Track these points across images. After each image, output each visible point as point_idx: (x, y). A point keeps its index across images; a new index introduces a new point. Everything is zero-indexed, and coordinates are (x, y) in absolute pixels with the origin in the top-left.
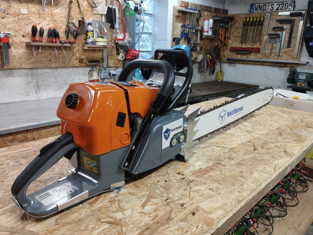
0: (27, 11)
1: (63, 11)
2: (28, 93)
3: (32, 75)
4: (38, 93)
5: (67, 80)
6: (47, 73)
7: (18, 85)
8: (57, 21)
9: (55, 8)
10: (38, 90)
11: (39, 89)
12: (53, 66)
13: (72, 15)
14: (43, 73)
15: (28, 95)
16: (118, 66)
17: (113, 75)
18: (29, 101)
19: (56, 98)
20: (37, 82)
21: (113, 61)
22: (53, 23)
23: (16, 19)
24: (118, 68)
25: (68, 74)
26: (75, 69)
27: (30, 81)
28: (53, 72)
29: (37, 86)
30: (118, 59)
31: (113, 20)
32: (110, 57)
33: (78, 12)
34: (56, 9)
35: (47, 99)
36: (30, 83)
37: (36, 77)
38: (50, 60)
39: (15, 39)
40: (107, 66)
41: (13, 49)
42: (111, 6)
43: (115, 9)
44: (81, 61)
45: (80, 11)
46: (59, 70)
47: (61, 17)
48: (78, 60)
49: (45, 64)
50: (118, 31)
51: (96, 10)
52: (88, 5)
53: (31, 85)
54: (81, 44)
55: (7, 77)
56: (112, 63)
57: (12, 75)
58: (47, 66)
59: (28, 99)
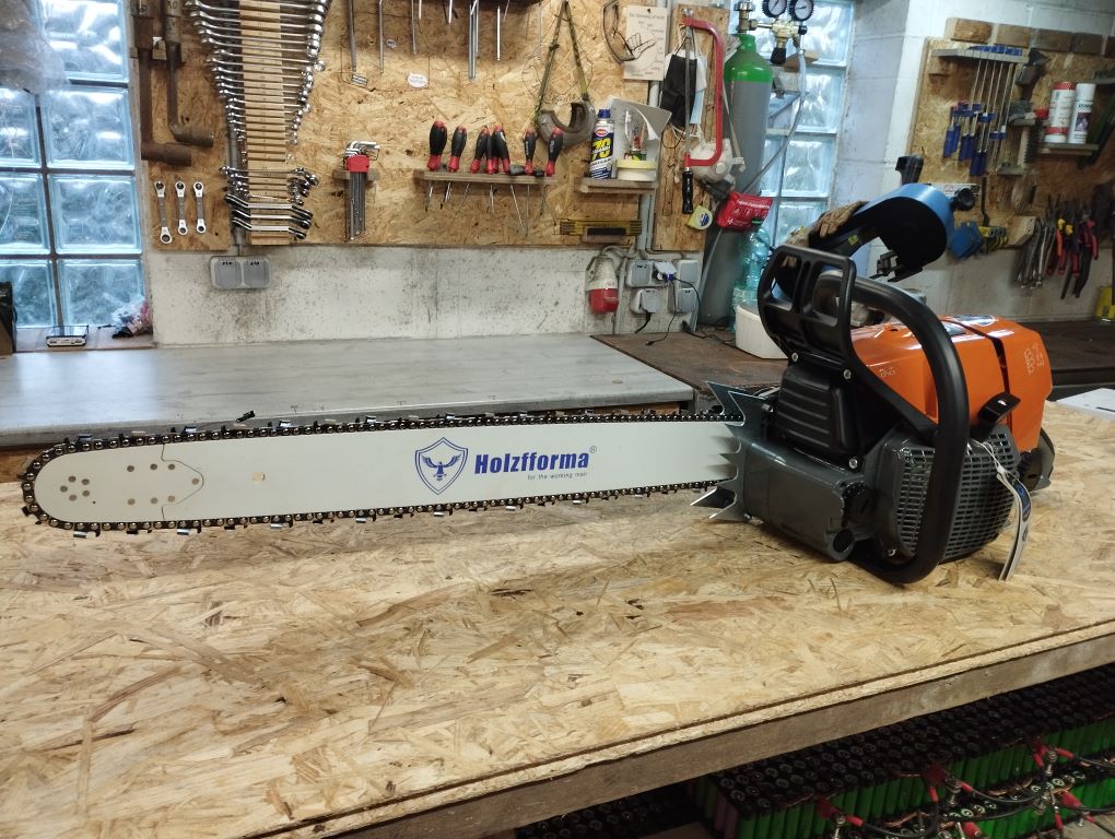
0: (425, 79)
1: (527, 77)
2: (406, 315)
3: (423, 264)
4: (434, 317)
5: (519, 286)
6: (464, 260)
7: (383, 292)
8: (507, 106)
9: (506, 68)
10: (434, 308)
11: (439, 306)
12: (483, 240)
13: (556, 87)
14: (453, 261)
15: (407, 323)
16: (687, 247)
17: (664, 276)
18: (407, 339)
19: (482, 337)
20: (435, 287)
21: (673, 230)
22: (495, 113)
23: (395, 104)
24: (688, 256)
25: (525, 268)
26: (548, 252)
27: (415, 283)
28: (482, 260)
29: (432, 297)
30: (689, 227)
31: (683, 98)
32: (665, 218)
33: (573, 78)
34: (510, 70)
35: (457, 338)
36: (414, 289)
37: (434, 271)
38: (476, 224)
39: (387, 162)
40: (649, 247)
41: (378, 188)
42: (682, 54)
43: (694, 63)
44: (567, 228)
45: (580, 74)
46: (499, 254)
47: (520, 95)
48: (558, 227)
49: (461, 235)
50: (699, 134)
51: (632, 69)
52: (608, 55)
53: (418, 292)
54: (571, 177)
55: (357, 266)
56: (669, 236)
57: (369, 263)
58: (466, 239)
59: (405, 333)
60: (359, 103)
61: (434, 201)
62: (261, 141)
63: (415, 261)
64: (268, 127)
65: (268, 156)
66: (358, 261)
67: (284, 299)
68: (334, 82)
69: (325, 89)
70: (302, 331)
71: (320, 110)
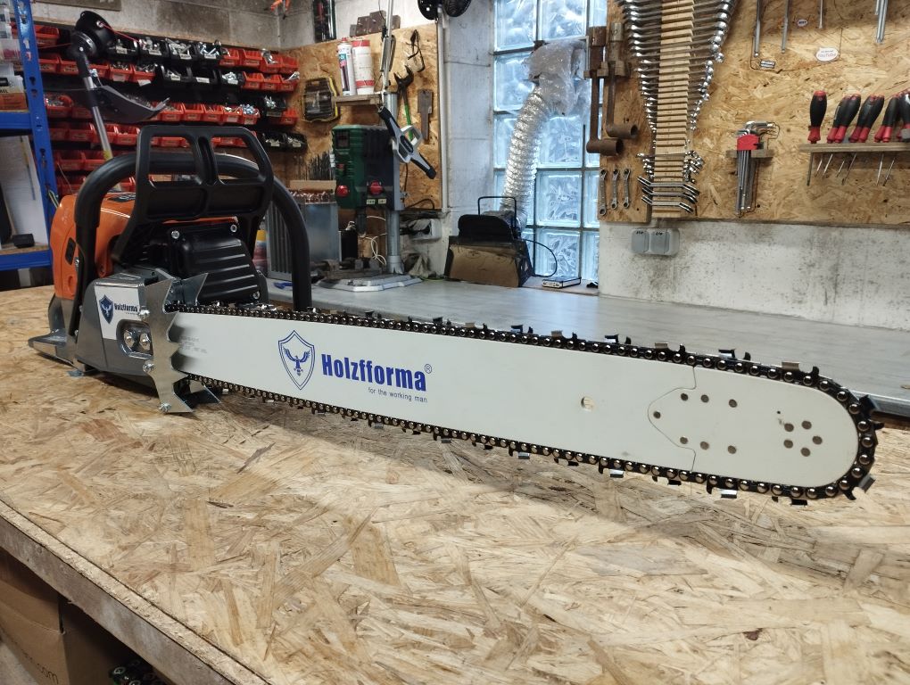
2: (800, 294)
3: (825, 243)
4: (831, 300)
6: (874, 242)
7: (777, 268)
10: (833, 290)
11: (838, 289)
12: (893, 219)
14: (861, 242)
15: (800, 302)
18: (799, 319)
20: (835, 268)
23: (800, 81)
27: (813, 262)
29: (832, 278)
35: (856, 326)
36: (811, 268)
37: (836, 251)
38: (886, 201)
39: (787, 140)
41: (777, 165)
49: (865, 212)
53: (815, 272)
55: (755, 242)
57: (767, 239)
58: (870, 218)
59: (797, 312)
60: (765, 86)
61: (835, 177)
62: (666, 130)
63: (815, 240)
64: (673, 118)
65: (670, 142)
66: (757, 238)
67: (688, 267)
68: (742, 71)
69: (734, 78)
70: (700, 296)
71: (728, 98)
